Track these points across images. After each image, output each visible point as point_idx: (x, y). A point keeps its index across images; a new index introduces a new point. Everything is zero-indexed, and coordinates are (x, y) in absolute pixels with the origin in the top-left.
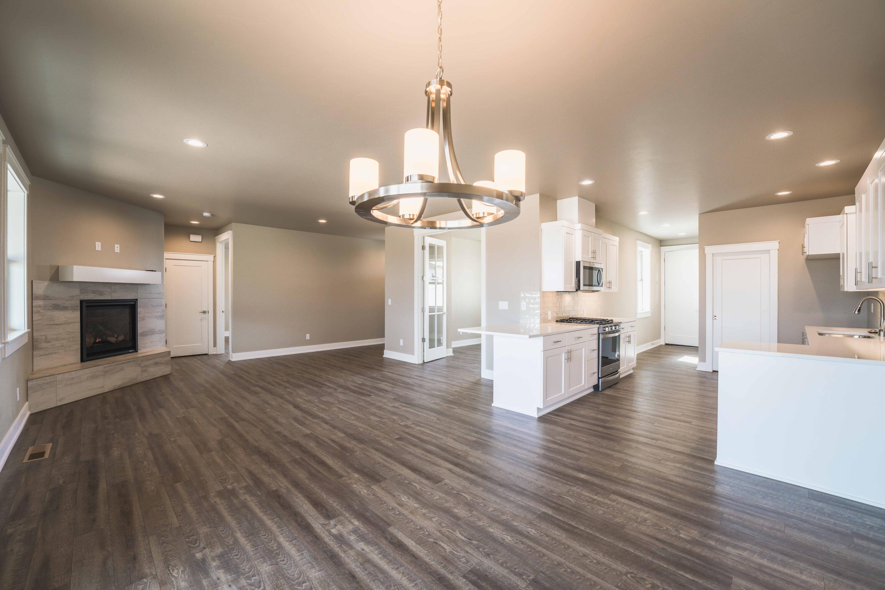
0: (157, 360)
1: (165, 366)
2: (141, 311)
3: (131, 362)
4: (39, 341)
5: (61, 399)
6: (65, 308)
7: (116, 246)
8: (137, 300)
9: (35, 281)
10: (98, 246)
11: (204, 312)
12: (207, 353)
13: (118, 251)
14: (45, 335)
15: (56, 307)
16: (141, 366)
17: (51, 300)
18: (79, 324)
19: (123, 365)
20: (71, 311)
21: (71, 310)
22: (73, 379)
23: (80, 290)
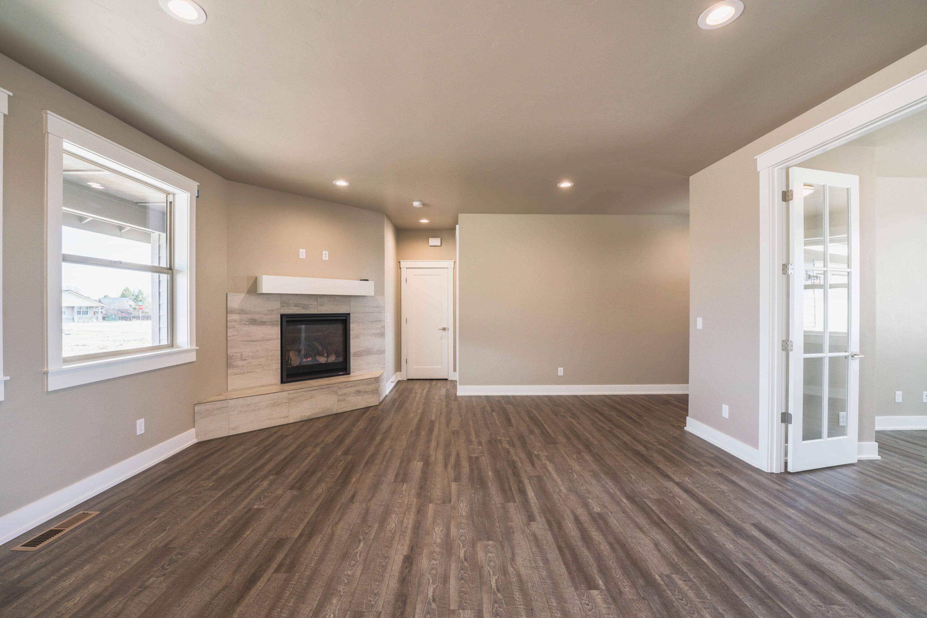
0: (360, 388)
1: (371, 395)
2: (354, 329)
3: (325, 388)
4: (234, 359)
5: (234, 428)
6: (263, 323)
7: (324, 252)
8: (349, 314)
9: (230, 293)
10: (303, 253)
11: (444, 329)
12: (447, 378)
13: (327, 259)
14: (240, 353)
15: (253, 322)
16: (338, 394)
17: (248, 314)
18: (280, 341)
19: (313, 392)
20: (270, 327)
21: (270, 325)
22: (248, 405)
23: (281, 303)
